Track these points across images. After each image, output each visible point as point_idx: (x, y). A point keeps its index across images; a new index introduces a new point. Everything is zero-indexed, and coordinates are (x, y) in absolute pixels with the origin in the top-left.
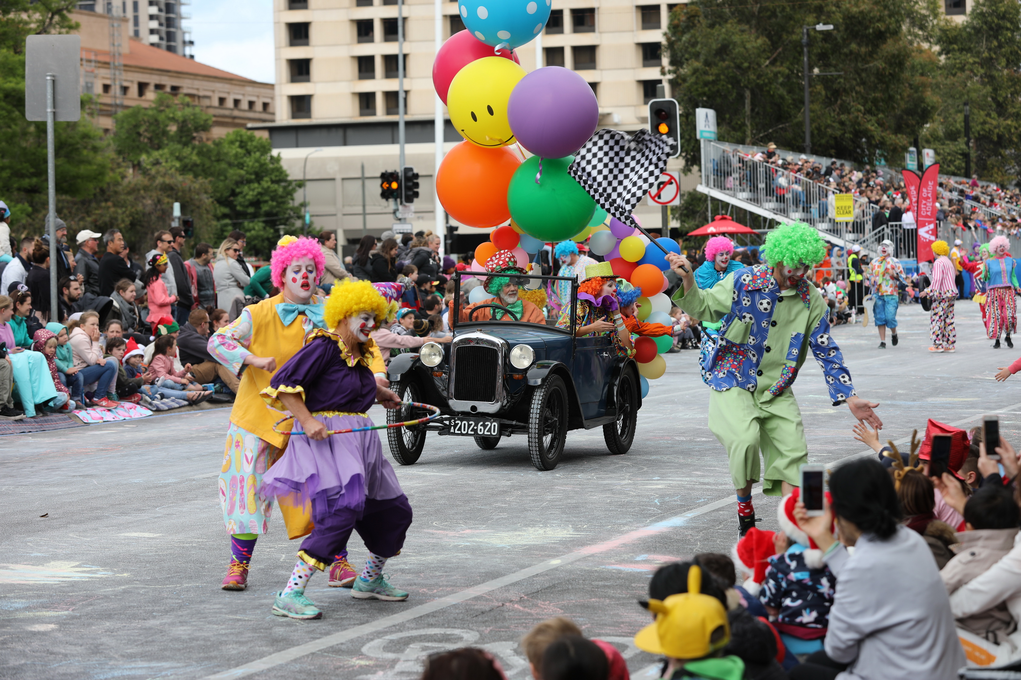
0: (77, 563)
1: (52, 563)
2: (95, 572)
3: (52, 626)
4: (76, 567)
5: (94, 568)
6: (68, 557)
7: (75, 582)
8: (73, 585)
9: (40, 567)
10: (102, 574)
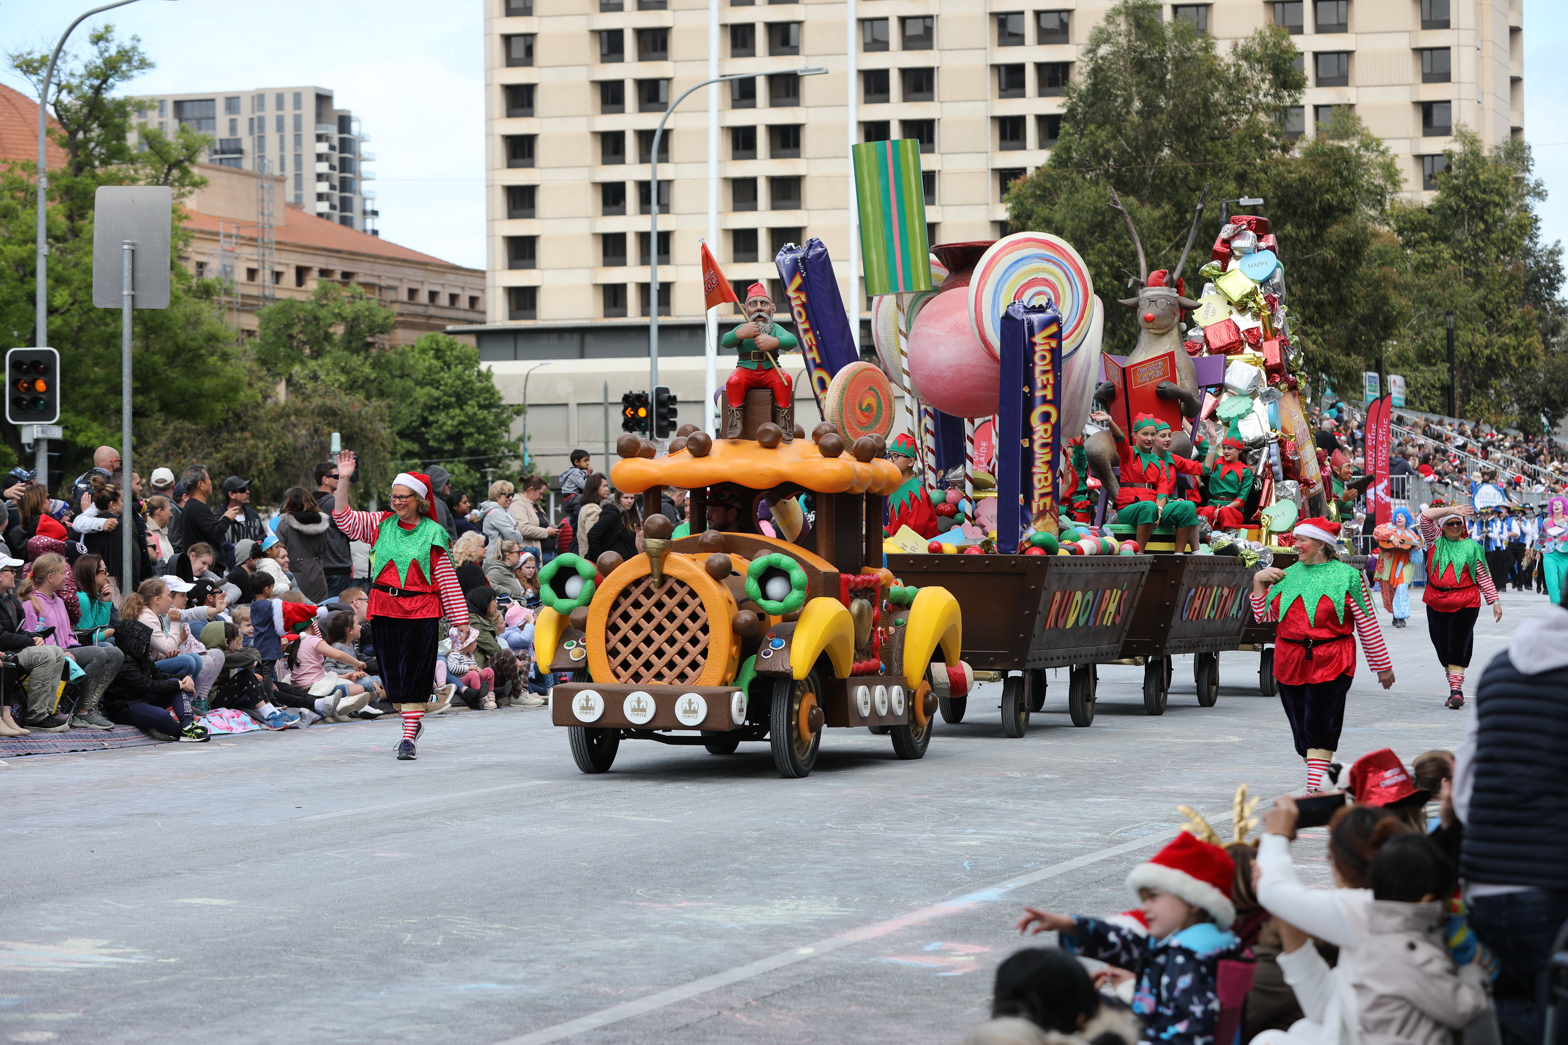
0: (106, 942)
1: (70, 941)
2: (128, 955)
3: (50, 1035)
4: (103, 947)
5: (128, 950)
6: (93, 933)
7: (96, 969)
8: (93, 974)
9: (51, 947)
10: (138, 958)
